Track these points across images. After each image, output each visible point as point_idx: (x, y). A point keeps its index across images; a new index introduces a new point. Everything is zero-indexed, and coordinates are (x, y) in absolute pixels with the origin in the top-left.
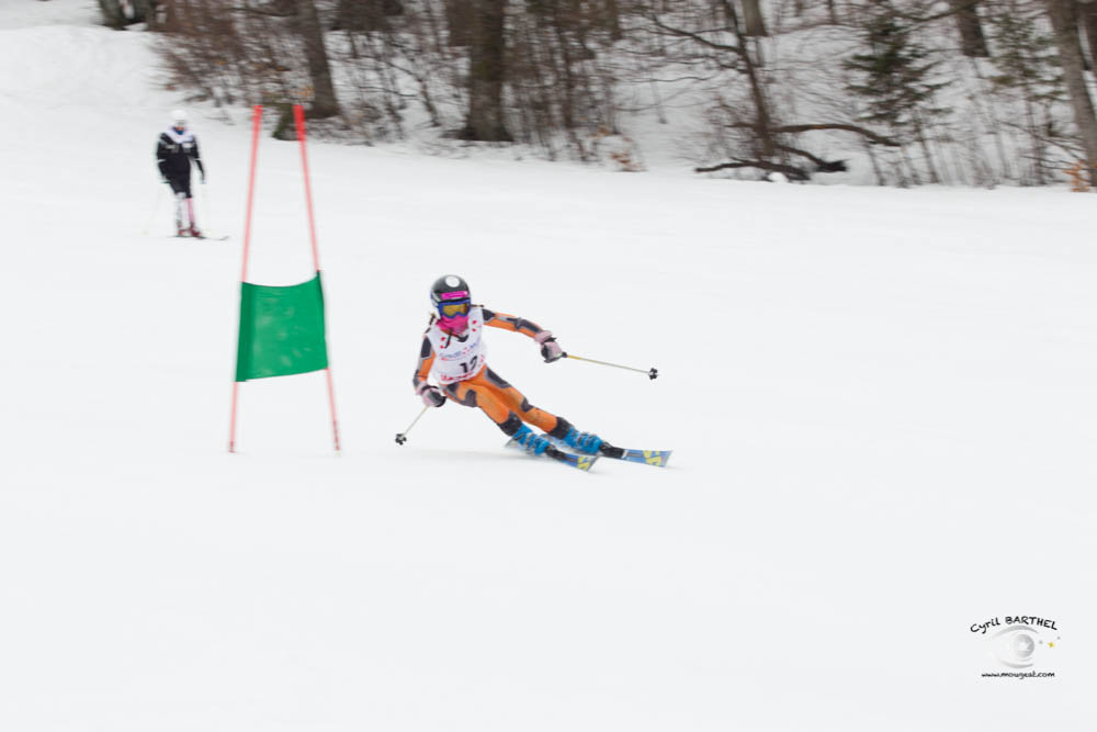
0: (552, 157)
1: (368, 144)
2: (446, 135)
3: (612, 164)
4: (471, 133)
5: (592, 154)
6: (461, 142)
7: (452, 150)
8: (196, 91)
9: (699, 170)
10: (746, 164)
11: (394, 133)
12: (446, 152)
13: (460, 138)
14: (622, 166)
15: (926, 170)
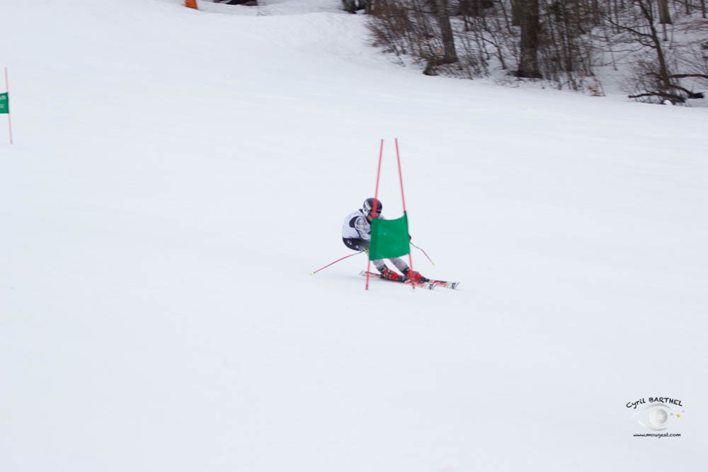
0: (560, 87)
1: (471, 79)
2: (508, 74)
3: (588, 92)
4: (521, 73)
5: (580, 86)
6: (516, 78)
7: (511, 83)
8: (388, 48)
9: (630, 97)
10: (653, 94)
11: (483, 73)
12: (508, 84)
13: (515, 76)
14: (593, 93)
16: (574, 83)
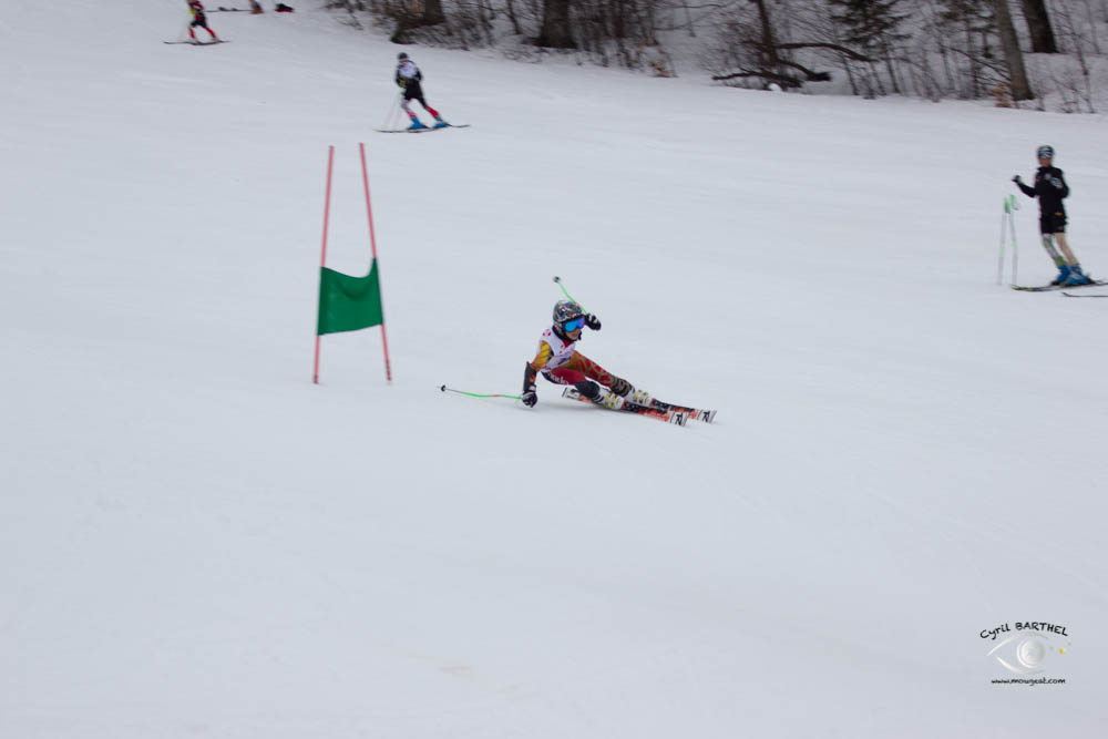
0: (605, 63)
1: (466, 49)
2: (524, 42)
3: (649, 71)
4: (544, 41)
5: (636, 62)
6: (536, 48)
7: (529, 56)
9: (716, 78)
10: (752, 74)
11: (484, 40)
12: (524, 57)
13: (535, 45)
14: (658, 72)
15: (890, 82)
16: (628, 57)
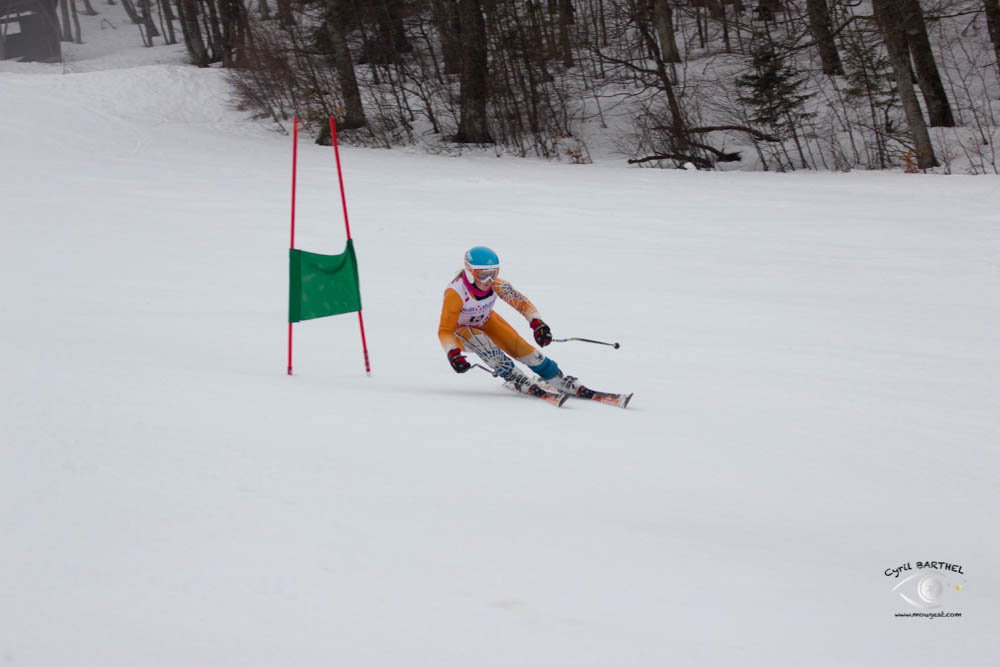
1: (389, 147)
2: (444, 139)
3: (566, 158)
4: (463, 137)
5: (553, 151)
6: (456, 144)
7: (449, 151)
8: (260, 111)
9: (631, 162)
10: (666, 156)
11: (406, 139)
12: (444, 152)
14: (575, 159)
15: (799, 159)
16: (544, 147)
